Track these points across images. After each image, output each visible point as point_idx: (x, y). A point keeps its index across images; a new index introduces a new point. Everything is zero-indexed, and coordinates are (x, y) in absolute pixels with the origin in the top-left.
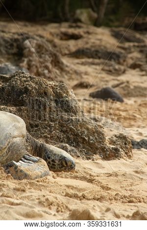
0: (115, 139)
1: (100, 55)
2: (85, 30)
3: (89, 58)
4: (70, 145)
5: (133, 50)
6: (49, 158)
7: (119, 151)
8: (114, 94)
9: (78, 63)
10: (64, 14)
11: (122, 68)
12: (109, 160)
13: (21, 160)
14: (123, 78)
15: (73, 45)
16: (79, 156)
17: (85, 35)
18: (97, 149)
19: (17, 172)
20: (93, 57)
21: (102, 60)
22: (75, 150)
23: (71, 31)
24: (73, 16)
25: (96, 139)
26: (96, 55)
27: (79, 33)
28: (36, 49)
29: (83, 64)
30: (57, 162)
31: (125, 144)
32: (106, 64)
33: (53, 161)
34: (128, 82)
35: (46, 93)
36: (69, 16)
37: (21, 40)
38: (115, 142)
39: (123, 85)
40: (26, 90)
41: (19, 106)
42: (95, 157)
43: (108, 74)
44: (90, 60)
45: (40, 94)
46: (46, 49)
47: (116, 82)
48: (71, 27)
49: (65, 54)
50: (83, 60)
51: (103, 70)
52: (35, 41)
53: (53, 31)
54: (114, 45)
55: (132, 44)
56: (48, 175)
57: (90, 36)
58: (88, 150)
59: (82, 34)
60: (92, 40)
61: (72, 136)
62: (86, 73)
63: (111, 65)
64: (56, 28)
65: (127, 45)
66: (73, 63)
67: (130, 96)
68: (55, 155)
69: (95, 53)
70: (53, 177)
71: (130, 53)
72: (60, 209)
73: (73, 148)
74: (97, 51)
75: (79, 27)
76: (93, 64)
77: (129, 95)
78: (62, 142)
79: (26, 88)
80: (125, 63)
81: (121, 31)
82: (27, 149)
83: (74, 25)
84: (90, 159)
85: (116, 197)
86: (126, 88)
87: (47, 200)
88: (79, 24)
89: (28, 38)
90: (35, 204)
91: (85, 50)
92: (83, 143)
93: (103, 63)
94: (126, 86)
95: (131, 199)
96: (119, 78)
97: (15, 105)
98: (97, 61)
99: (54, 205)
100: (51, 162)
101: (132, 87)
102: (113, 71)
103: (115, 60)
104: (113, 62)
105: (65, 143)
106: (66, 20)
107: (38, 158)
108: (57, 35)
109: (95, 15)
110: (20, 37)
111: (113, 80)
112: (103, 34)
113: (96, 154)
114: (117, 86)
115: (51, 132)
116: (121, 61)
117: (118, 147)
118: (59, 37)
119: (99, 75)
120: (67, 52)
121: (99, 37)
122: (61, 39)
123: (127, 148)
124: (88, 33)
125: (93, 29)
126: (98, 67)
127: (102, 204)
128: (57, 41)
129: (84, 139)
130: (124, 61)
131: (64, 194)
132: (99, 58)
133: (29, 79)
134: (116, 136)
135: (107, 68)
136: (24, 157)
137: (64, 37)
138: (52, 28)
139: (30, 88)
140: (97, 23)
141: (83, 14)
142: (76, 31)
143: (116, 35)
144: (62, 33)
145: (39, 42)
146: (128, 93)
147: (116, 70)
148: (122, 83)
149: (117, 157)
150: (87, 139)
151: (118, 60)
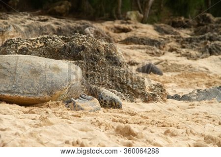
0: (153, 87)
1: (145, 42)
2: (134, 26)
3: (136, 44)
4: (118, 91)
5: (171, 40)
6: (102, 98)
7: (156, 96)
8: (155, 69)
9: (127, 48)
10: (117, 14)
11: (162, 52)
12: (148, 103)
13: (78, 98)
14: (162, 58)
15: (123, 36)
16: (124, 99)
17: (133, 29)
18: (139, 94)
19: (75, 106)
20: (139, 44)
21: (146, 46)
22: (122, 94)
23: (123, 26)
24: (124, 17)
25: (138, 86)
26: (142, 42)
27: (129, 27)
28: (94, 35)
29: (131, 48)
30: (108, 102)
31: (162, 91)
32: (150, 49)
33: (105, 101)
34: (166, 61)
35: (98, 51)
36: (121, 16)
37: (83, 28)
38: (153, 90)
39: (163, 63)
40: (83, 48)
41: (77, 60)
42: (137, 100)
43: (151, 56)
44: (137, 46)
45: (94, 51)
46: (102, 35)
47: (157, 61)
48: (122, 23)
49: (118, 42)
50: (132, 46)
51: (147, 53)
52: (94, 29)
53: (108, 25)
54: (156, 36)
55: (170, 36)
56: (99, 110)
57: (137, 30)
58: (132, 95)
59: (131, 28)
60: (139, 33)
61: (119, 84)
62: (134, 55)
63: (154, 49)
64: (111, 24)
65: (166, 36)
66: (123, 48)
67: (167, 72)
68: (107, 96)
69: (141, 40)
70: (104, 112)
71: (169, 42)
72: (107, 128)
73: (120, 93)
74: (142, 39)
75: (129, 23)
76: (139, 48)
77: (167, 70)
78: (111, 88)
79: (83, 46)
80: (165, 49)
81: (162, 26)
82: (83, 91)
83: (125, 22)
84: (133, 101)
85: (152, 123)
86: (165, 65)
87: (98, 121)
88: (129, 21)
89: (88, 26)
90: (88, 124)
91: (133, 38)
92: (128, 89)
93: (147, 48)
94: (165, 63)
95: (164, 124)
96: (159, 58)
97: (75, 60)
98: (142, 46)
99: (103, 125)
100: (104, 102)
101: (169, 64)
102: (155, 54)
103: (156, 46)
104: (155, 47)
105: (113, 89)
106: (119, 19)
107: (92, 97)
108: (112, 29)
109: (142, 16)
110: (81, 26)
111: (155, 59)
112: (147, 28)
113: (138, 98)
114: (158, 63)
115: (103, 80)
116: (162, 47)
117: (156, 93)
118: (113, 31)
119: (144, 57)
120: (119, 40)
121: (145, 30)
122: (115, 32)
123: (163, 94)
124: (136, 27)
125: (139, 25)
126: (143, 51)
127: (141, 127)
128: (111, 33)
129: (129, 87)
130: (164, 47)
131: (112, 119)
132: (144, 44)
133: (85, 39)
134: (154, 85)
135: (150, 51)
136: (81, 96)
137: (117, 31)
138: (108, 24)
139: (86, 46)
140: (143, 21)
141: (133, 15)
142: (126, 26)
143: (158, 29)
144: (115, 27)
145: (96, 29)
146: (167, 69)
147: (157, 53)
148: (162, 61)
149: (154, 100)
150: (131, 86)
151: (159, 46)
